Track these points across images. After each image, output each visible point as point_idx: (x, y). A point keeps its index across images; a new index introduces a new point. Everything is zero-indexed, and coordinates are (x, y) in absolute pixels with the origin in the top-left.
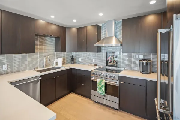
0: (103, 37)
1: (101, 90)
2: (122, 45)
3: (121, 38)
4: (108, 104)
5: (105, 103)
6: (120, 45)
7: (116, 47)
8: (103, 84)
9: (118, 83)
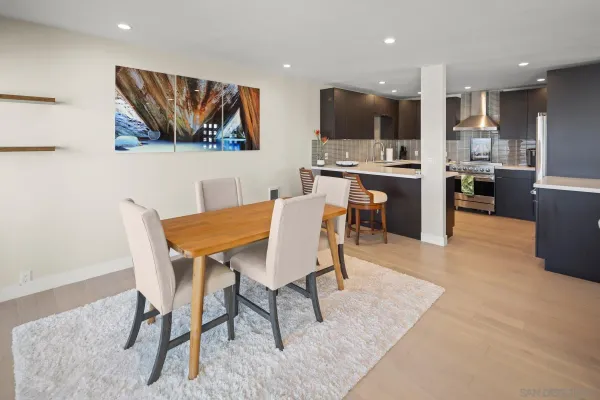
0: (463, 117)
1: (467, 189)
2: (499, 129)
3: (496, 116)
6: (495, 128)
7: (488, 131)
8: (471, 180)
9: (493, 178)
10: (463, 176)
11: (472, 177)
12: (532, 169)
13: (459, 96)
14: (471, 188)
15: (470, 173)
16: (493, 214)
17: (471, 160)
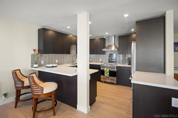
0: (106, 45)
1: (107, 74)
2: (118, 50)
3: (117, 46)
4: (109, 82)
5: (107, 81)
6: (117, 50)
7: (115, 51)
8: (108, 71)
9: (116, 70)
10: (105, 69)
11: (109, 69)
12: (130, 66)
13: (105, 37)
14: (108, 74)
15: (108, 67)
16: (116, 84)
17: (109, 62)
